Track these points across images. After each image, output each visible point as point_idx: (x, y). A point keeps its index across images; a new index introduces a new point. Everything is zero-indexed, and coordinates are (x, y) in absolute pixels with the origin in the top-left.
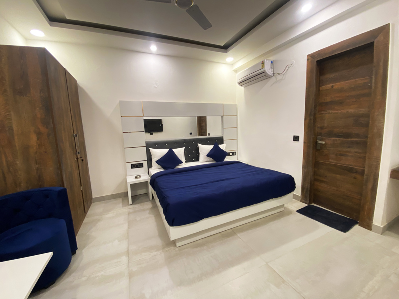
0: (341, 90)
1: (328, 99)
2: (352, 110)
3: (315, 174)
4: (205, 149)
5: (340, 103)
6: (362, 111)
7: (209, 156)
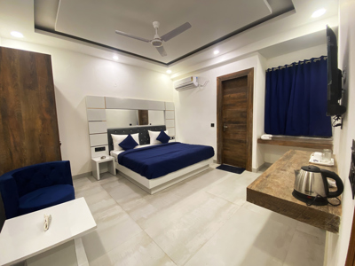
0: (234, 98)
1: (228, 103)
2: (239, 109)
3: (224, 145)
4: (154, 135)
5: (234, 105)
6: (243, 110)
7: (158, 139)
